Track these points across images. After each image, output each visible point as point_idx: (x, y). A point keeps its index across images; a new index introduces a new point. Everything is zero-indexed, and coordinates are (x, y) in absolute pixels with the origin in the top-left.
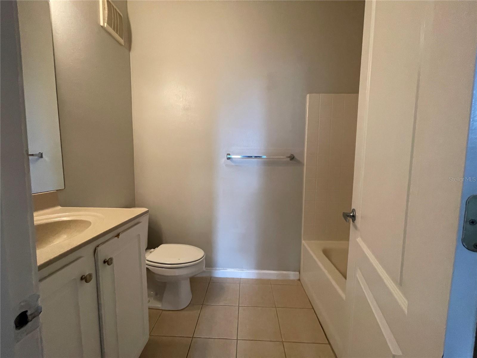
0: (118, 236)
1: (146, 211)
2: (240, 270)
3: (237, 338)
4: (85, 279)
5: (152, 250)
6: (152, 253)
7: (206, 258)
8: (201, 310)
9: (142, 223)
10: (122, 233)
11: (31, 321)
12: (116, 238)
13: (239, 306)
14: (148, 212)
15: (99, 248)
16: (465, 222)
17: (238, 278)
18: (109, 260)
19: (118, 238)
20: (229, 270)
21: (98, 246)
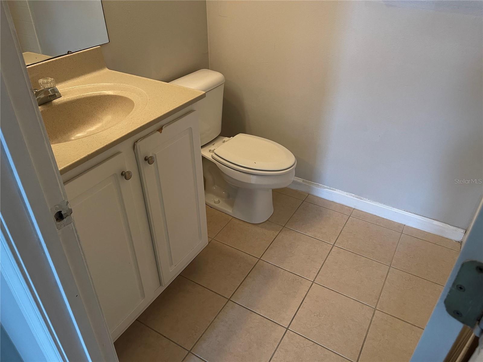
0: (160, 130)
1: (202, 95)
2: (357, 198)
3: (314, 281)
4: (125, 175)
5: (226, 139)
6: (226, 143)
7: (296, 169)
8: (279, 232)
9: (196, 111)
10: (166, 127)
11: (65, 218)
12: (158, 133)
13: (333, 245)
14: (205, 97)
15: (138, 144)
16: (454, 284)
17: (351, 208)
18: (150, 159)
19: (161, 133)
20: (338, 192)
21: (136, 142)
